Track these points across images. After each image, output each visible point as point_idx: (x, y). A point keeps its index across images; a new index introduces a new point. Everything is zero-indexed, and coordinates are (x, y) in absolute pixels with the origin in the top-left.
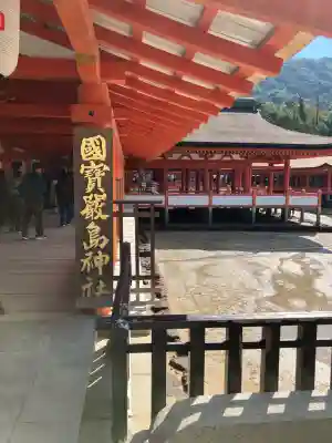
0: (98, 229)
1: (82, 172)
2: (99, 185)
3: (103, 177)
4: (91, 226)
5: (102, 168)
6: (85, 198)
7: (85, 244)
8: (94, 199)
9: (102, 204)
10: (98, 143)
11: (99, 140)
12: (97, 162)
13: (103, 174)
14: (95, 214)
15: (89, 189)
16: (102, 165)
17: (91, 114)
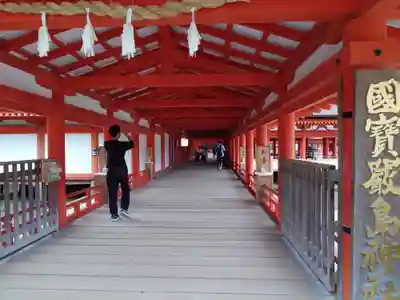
0: (388, 207)
1: (367, 129)
2: (391, 146)
3: (395, 136)
4: (378, 203)
5: (395, 122)
6: (371, 164)
7: (368, 228)
8: (382, 165)
9: (394, 173)
10: (390, 89)
11: (392, 85)
12: (389, 115)
13: (397, 131)
14: (384, 187)
15: (377, 152)
16: (395, 118)
17: (378, 53)
